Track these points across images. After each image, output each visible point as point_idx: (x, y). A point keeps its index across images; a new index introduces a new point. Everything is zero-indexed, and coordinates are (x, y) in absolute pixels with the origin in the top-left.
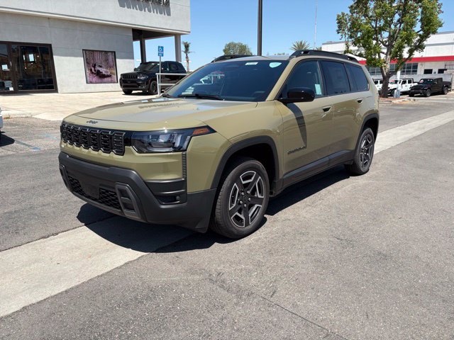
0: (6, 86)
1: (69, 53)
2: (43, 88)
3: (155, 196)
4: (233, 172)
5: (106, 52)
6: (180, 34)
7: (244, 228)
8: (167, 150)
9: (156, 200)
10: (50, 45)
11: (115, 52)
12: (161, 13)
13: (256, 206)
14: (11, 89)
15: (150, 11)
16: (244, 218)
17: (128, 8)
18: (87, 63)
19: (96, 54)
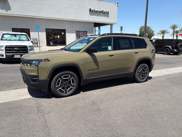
0: (50, 43)
1: (71, 32)
2: (62, 44)
3: (31, 80)
4: (58, 74)
5: (84, 32)
6: (113, 24)
7: (64, 94)
8: (34, 65)
9: (31, 81)
10: (65, 30)
11: (87, 31)
12: (105, 17)
13: (71, 87)
14: (52, 44)
15: (101, 16)
16: (64, 91)
17: (93, 15)
18: (77, 35)
19: (80, 32)
